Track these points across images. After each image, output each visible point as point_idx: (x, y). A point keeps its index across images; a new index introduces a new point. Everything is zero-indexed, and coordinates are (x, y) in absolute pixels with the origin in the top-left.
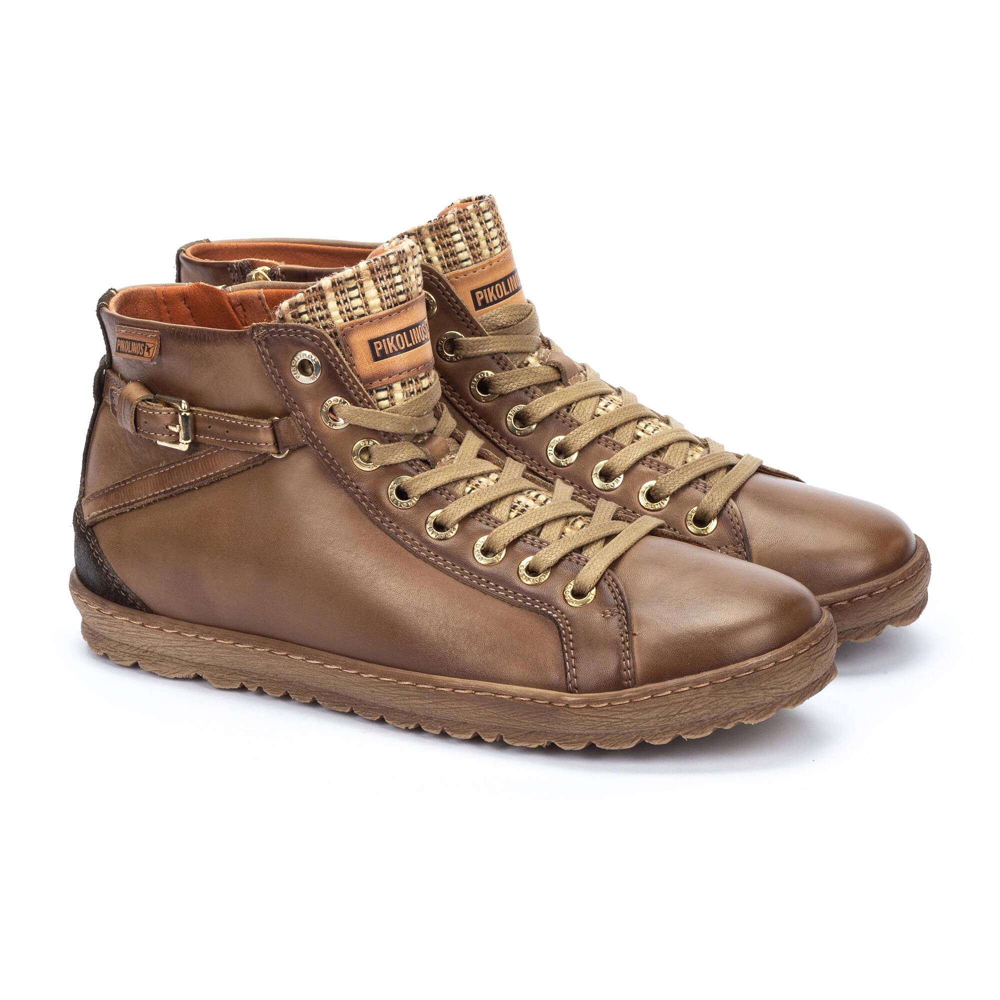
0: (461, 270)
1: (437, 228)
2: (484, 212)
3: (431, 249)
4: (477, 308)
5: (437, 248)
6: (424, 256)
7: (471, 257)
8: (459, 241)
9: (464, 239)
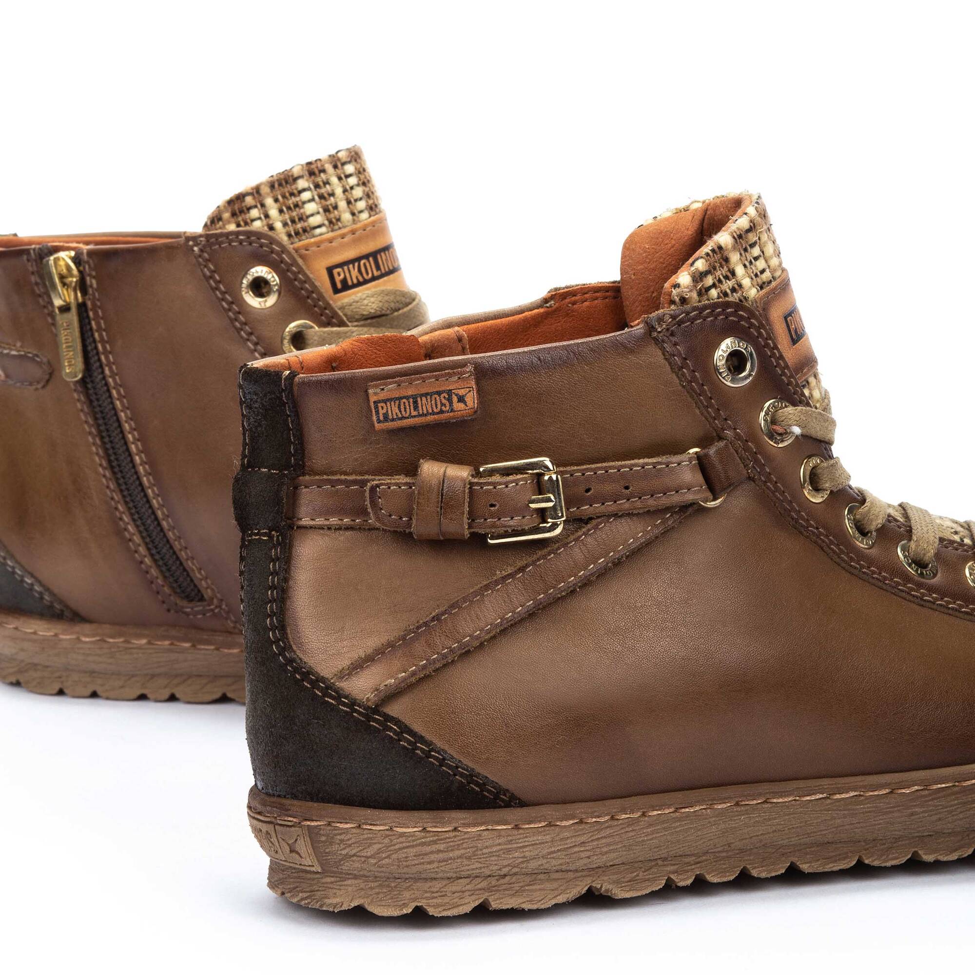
0: (312, 240)
1: (280, 185)
2: (343, 164)
3: (273, 212)
4: (336, 291)
5: (281, 211)
6: (265, 222)
7: (326, 222)
8: (309, 201)
9: (316, 198)
